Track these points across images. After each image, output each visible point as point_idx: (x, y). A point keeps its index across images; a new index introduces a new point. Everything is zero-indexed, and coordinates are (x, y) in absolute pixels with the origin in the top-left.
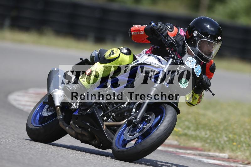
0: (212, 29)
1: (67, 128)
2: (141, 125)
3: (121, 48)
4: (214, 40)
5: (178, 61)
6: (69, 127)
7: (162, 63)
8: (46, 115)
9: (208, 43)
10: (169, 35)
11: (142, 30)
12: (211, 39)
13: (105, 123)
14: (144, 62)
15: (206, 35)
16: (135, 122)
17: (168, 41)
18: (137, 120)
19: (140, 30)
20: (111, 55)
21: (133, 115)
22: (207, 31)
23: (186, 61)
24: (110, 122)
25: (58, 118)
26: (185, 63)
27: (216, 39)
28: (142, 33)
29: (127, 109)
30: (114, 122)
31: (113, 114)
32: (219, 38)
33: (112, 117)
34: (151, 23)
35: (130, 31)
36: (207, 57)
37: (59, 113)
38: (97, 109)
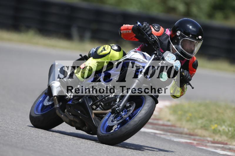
0: (194, 29)
1: (62, 116)
2: (123, 113)
3: (112, 46)
4: (196, 39)
5: (160, 57)
6: (64, 115)
7: (146, 59)
8: (48, 104)
9: (190, 42)
10: (153, 34)
11: (130, 29)
12: (192, 38)
13: (94, 111)
14: (130, 57)
15: (188, 34)
16: (118, 110)
17: (152, 39)
18: (119, 108)
19: (128, 29)
20: (103, 51)
21: (117, 104)
22: (190, 31)
23: (167, 57)
24: (99, 111)
25: (55, 107)
26: (165, 59)
27: (197, 38)
28: (130, 31)
29: (114, 99)
30: (102, 110)
31: (102, 103)
32: (200, 37)
33: (100, 106)
34: (137, 23)
35: (120, 30)
36: (189, 54)
37: (56, 103)
38: (87, 99)
